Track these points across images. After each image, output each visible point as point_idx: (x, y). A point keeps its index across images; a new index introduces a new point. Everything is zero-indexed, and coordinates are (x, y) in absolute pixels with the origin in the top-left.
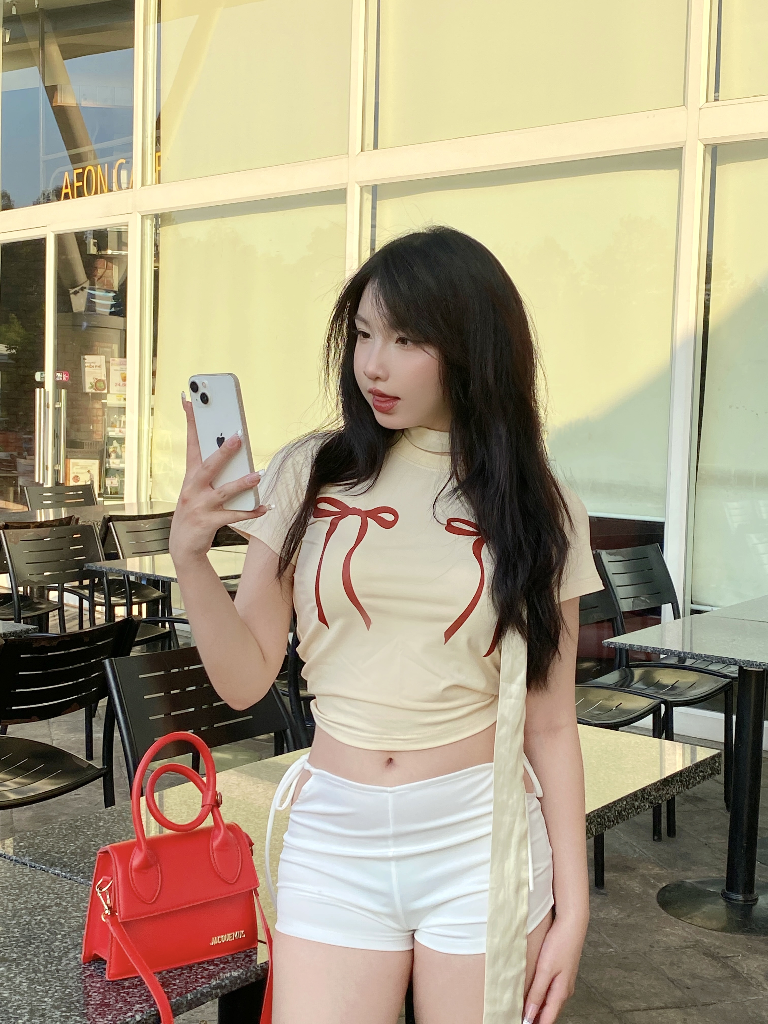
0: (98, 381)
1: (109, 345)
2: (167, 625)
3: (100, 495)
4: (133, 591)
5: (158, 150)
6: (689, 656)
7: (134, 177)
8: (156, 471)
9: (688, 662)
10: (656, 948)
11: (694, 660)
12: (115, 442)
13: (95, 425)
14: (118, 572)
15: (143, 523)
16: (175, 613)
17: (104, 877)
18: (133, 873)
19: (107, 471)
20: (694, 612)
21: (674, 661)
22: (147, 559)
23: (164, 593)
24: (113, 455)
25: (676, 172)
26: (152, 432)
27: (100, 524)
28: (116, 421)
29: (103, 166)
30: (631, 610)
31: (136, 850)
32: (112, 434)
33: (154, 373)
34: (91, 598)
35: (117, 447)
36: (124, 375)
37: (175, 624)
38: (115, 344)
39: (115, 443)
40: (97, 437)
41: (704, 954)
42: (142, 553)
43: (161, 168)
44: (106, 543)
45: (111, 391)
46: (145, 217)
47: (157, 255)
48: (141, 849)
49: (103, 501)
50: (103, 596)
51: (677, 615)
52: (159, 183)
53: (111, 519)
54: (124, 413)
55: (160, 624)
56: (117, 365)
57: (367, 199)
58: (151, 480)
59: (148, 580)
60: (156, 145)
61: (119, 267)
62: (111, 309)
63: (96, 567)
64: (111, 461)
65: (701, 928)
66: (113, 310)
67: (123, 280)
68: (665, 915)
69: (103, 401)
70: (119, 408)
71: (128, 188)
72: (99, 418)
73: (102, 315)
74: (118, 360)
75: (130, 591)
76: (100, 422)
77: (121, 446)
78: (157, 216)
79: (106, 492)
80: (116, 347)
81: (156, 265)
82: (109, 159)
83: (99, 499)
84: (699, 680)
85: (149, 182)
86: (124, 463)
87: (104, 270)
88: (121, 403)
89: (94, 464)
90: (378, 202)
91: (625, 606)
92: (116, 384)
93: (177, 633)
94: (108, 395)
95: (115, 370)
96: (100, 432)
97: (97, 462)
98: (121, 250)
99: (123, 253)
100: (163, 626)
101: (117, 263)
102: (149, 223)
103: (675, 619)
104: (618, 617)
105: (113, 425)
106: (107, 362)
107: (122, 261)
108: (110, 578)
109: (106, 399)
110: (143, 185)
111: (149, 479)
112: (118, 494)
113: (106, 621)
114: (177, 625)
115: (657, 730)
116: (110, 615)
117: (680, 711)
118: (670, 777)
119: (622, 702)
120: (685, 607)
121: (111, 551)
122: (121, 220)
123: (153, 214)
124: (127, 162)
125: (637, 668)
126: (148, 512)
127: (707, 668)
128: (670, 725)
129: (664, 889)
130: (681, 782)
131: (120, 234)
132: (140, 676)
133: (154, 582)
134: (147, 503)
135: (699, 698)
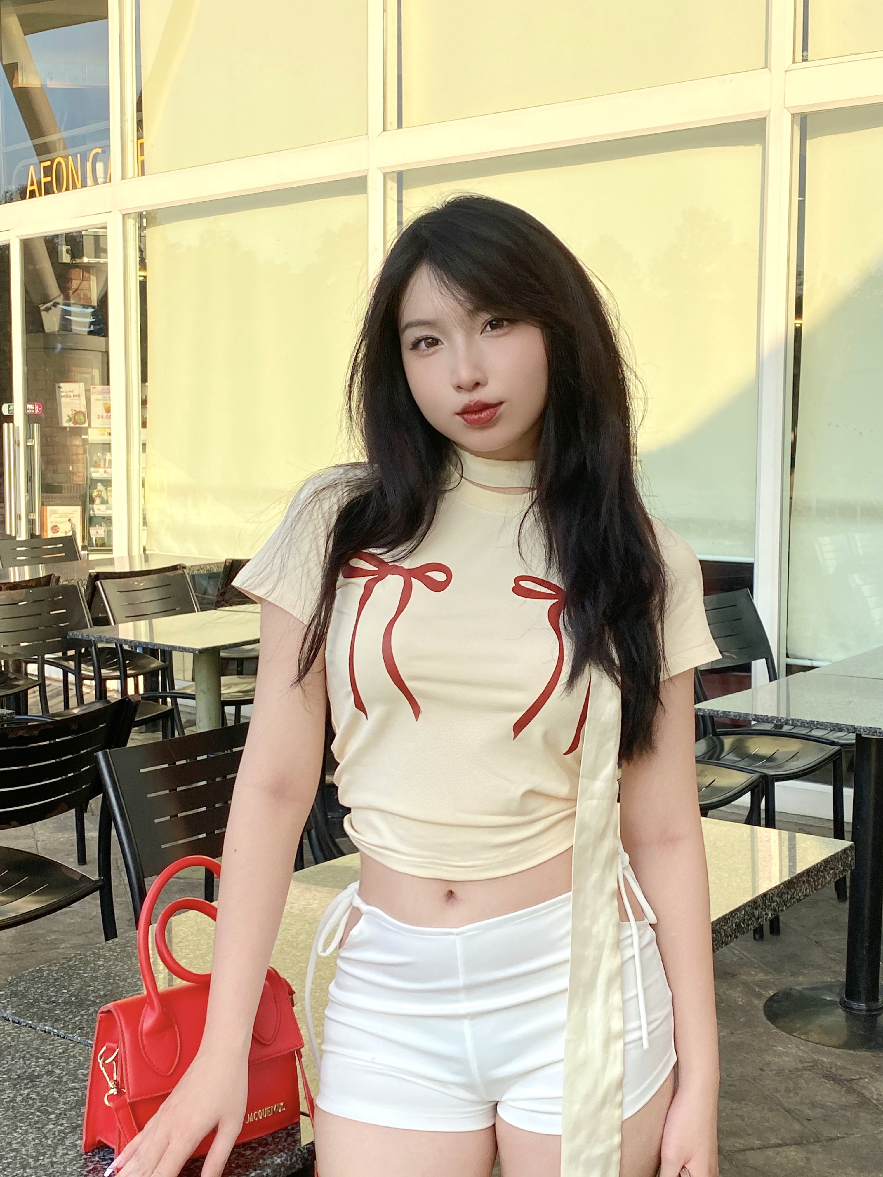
0: (78, 413)
1: (89, 370)
2: (169, 700)
3: (84, 548)
4: (128, 662)
5: (140, 137)
6: (799, 724)
7: (112, 170)
8: (150, 518)
9: (786, 728)
10: (767, 1072)
11: (792, 727)
12: (99, 484)
13: (75, 465)
14: (110, 640)
15: (137, 581)
16: (179, 685)
17: (107, 1044)
18: (144, 1037)
19: (91, 519)
20: (791, 670)
21: (768, 727)
22: (143, 624)
23: (164, 662)
24: (98, 501)
25: (758, 148)
26: (144, 473)
27: (85, 582)
28: (100, 460)
29: (75, 156)
30: (710, 667)
31: (147, 1010)
32: (95, 476)
33: (144, 402)
34: (77, 672)
35: (101, 491)
36: (107, 406)
37: (178, 699)
38: (95, 368)
39: (100, 486)
40: (78, 480)
41: (825, 1077)
42: (135, 617)
43: (145, 157)
44: (93, 605)
45: (93, 425)
46: (126, 216)
47: (143, 262)
48: (153, 1008)
49: (88, 555)
50: (92, 668)
51: (773, 676)
52: (143, 174)
53: (98, 576)
54: (110, 451)
55: (161, 700)
56: (99, 393)
57: (391, 189)
58: (145, 528)
59: (145, 649)
60: (138, 130)
61: (97, 277)
62: (90, 327)
63: (82, 635)
64: (95, 507)
65: (818, 1046)
66: (92, 328)
67: (103, 294)
69: (83, 437)
70: (104, 444)
71: (105, 182)
72: (80, 457)
73: (78, 334)
74: (99, 388)
75: (124, 661)
76: (81, 462)
77: (106, 489)
78: (140, 216)
79: (90, 544)
80: (97, 373)
81: (143, 273)
82: (82, 148)
83: (83, 553)
84: (802, 748)
85: (130, 174)
86: (110, 508)
87: (79, 282)
88: (105, 438)
89: (76, 511)
90: (404, 191)
93: (180, 708)
94: (90, 430)
95: (97, 400)
96: (81, 474)
97: (78, 509)
98: (99, 258)
99: (102, 260)
100: (165, 703)
101: (95, 273)
102: (131, 224)
103: (770, 681)
105: (97, 465)
106: (87, 391)
107: (101, 270)
108: (99, 646)
109: (87, 434)
110: (123, 178)
111: (142, 528)
112: (105, 546)
113: (96, 698)
114: (179, 701)
115: (756, 810)
116: (101, 692)
117: (779, 786)
118: (795, 877)
119: (716, 777)
120: (780, 662)
121: (100, 615)
122: (99, 220)
123: (136, 213)
124: (103, 152)
125: (727, 736)
126: (142, 567)
127: (809, 734)
128: (770, 803)
129: (771, 999)
130: (809, 883)
131: (97, 238)
132: (142, 771)
133: (152, 651)
134: (140, 555)
135: (805, 770)
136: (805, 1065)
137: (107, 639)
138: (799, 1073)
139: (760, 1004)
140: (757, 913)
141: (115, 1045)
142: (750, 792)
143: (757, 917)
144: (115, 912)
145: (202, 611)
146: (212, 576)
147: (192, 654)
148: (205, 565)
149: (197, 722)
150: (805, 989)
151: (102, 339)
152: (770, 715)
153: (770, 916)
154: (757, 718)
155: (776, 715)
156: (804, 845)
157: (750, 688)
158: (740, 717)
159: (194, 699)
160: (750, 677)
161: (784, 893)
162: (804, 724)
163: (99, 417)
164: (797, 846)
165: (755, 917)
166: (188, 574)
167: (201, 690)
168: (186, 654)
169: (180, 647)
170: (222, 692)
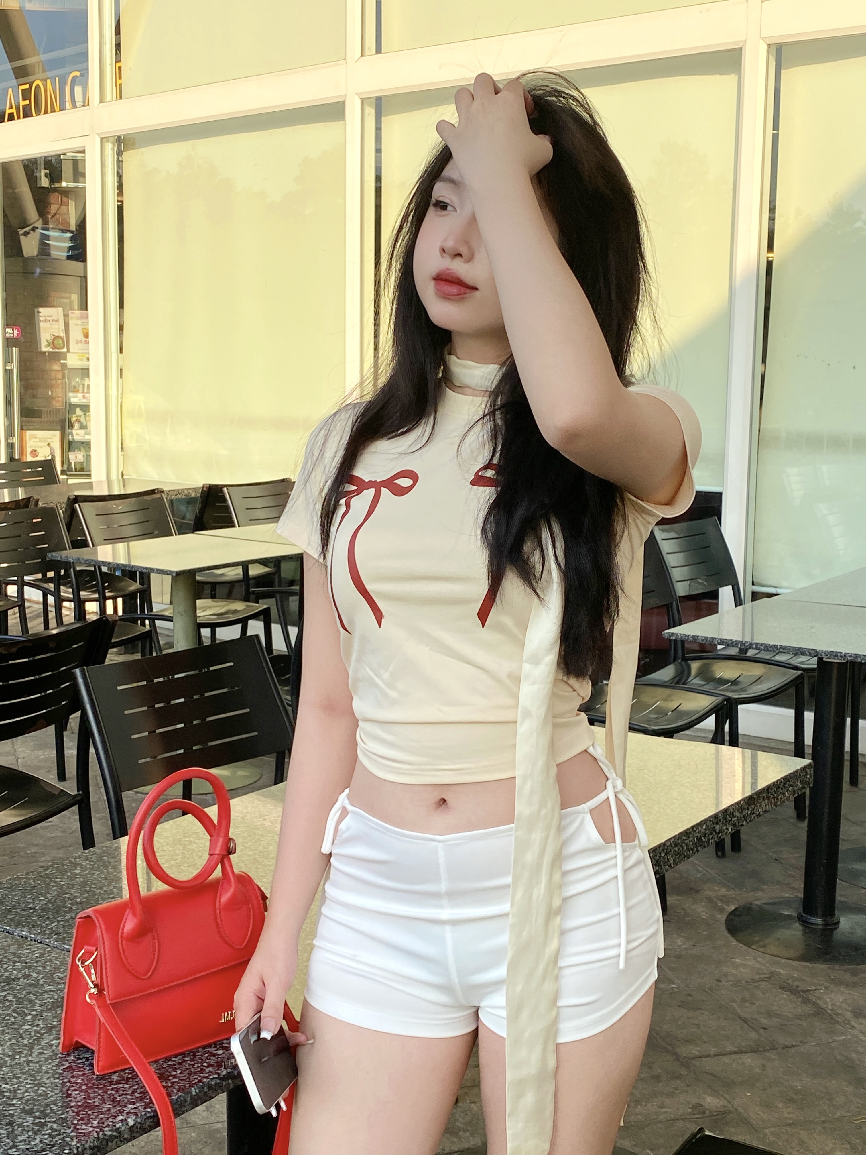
0: (56, 337)
1: (68, 295)
2: (147, 622)
3: (63, 472)
4: (107, 584)
5: (118, 60)
6: (762, 647)
7: (90, 93)
8: (127, 443)
9: (751, 653)
10: (724, 983)
11: (757, 651)
12: (78, 409)
13: (54, 390)
14: (88, 563)
15: (116, 504)
16: (156, 608)
17: (86, 947)
18: (124, 942)
19: (70, 444)
20: (755, 596)
21: (733, 651)
22: (121, 546)
23: (143, 585)
24: (77, 425)
25: (734, 77)
26: (122, 398)
27: (64, 506)
28: (79, 387)
29: (53, 79)
30: (687, 594)
31: (129, 914)
32: (74, 401)
33: (121, 328)
34: (57, 593)
35: (80, 416)
36: (85, 331)
37: (156, 621)
38: (73, 293)
39: (78, 411)
40: (57, 405)
41: (781, 988)
42: (114, 540)
43: (123, 81)
44: (72, 528)
45: (71, 350)
46: (105, 140)
47: (120, 187)
49: (67, 479)
50: (71, 590)
51: (738, 601)
52: (121, 98)
53: (77, 499)
54: (88, 376)
55: (139, 622)
56: (78, 318)
57: (369, 114)
58: (123, 453)
59: (124, 572)
60: (116, 54)
61: (75, 202)
62: (68, 252)
63: (61, 557)
64: (74, 432)
65: (775, 958)
66: (70, 253)
67: (82, 218)
68: (735, 943)
69: (62, 361)
70: (82, 369)
71: (83, 106)
72: (59, 382)
73: (57, 259)
74: (78, 313)
75: (103, 584)
76: (60, 387)
77: (85, 414)
78: (119, 140)
79: (69, 468)
80: (75, 298)
81: (120, 199)
82: (60, 71)
83: (61, 477)
84: (766, 672)
85: (108, 97)
86: (89, 434)
87: (58, 206)
88: (82, 364)
89: (55, 436)
90: (383, 118)
91: (682, 589)
92: (77, 341)
93: (158, 631)
94: (68, 354)
95: (75, 325)
96: (60, 399)
97: (58, 434)
98: (78, 182)
99: (80, 185)
100: (143, 624)
101: (74, 198)
102: (110, 148)
103: (736, 606)
104: (674, 603)
105: (75, 390)
106: (66, 316)
107: (79, 195)
108: (78, 569)
109: (66, 359)
110: (101, 101)
111: (120, 453)
112: (83, 470)
113: (75, 620)
114: (158, 623)
115: (719, 733)
116: (80, 612)
117: (743, 709)
118: (756, 794)
119: (681, 702)
120: (746, 589)
121: (79, 538)
122: (76, 144)
123: (114, 136)
124: (82, 75)
125: (694, 661)
126: (120, 491)
127: (773, 659)
128: (734, 726)
129: (732, 913)
130: (769, 800)
131: (75, 162)
132: (119, 688)
133: (130, 573)
134: (119, 480)
135: (766, 694)
136: (762, 976)
137: (85, 561)
138: (756, 984)
139: (722, 917)
140: (717, 827)
141: (94, 949)
142: (714, 715)
143: (717, 831)
144: (94, 827)
145: (179, 534)
146: (190, 501)
147: (170, 577)
148: (183, 490)
149: (175, 642)
150: (765, 904)
151: (81, 264)
152: (734, 639)
153: (730, 830)
154: (722, 642)
155: (741, 640)
156: (764, 763)
157: (717, 612)
158: (707, 640)
159: (172, 621)
160: (717, 604)
161: (744, 809)
162: (767, 648)
163: (77, 342)
164: (759, 763)
165: (715, 832)
166: (166, 498)
167: (179, 612)
168: (165, 576)
169: (157, 570)
170: (198, 615)
